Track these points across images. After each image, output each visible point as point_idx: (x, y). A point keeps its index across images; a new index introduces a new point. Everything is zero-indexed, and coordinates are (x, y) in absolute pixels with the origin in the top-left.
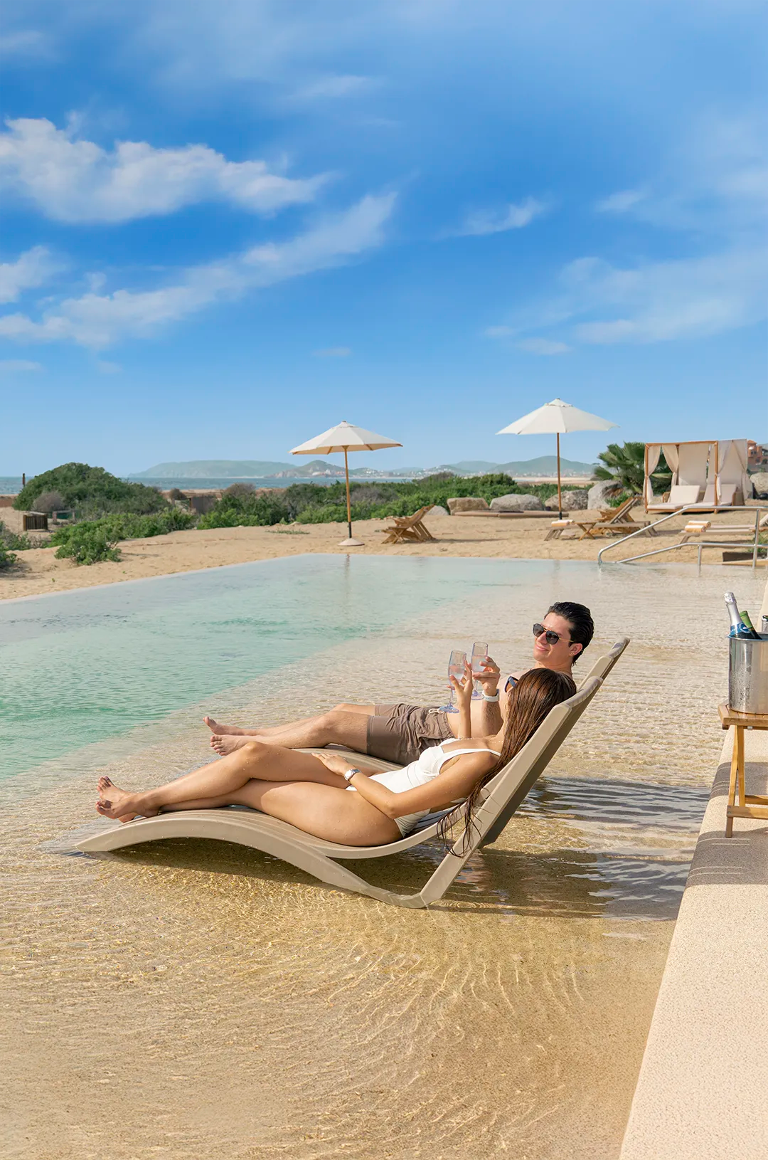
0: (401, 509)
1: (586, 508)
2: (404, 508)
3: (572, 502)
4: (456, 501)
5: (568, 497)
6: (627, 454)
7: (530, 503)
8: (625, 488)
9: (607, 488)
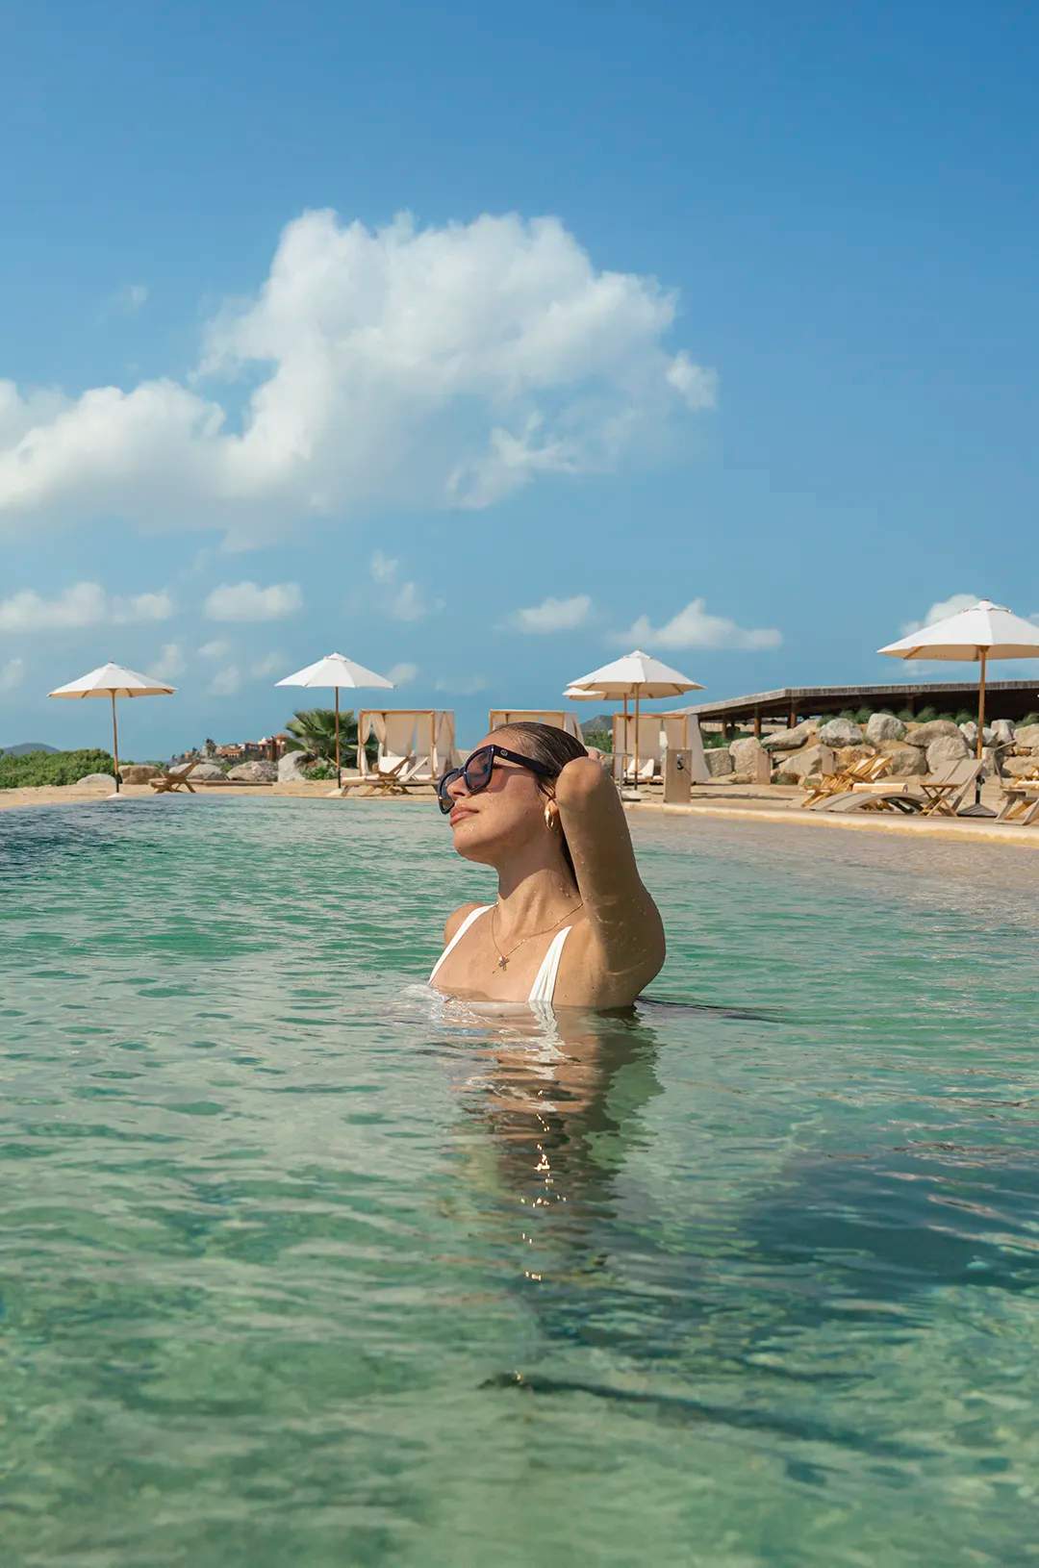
0: (60, 777)
1: (276, 780)
2: (63, 776)
3: (259, 774)
4: (129, 769)
5: (254, 768)
6: (317, 723)
7: (213, 773)
8: (320, 758)
9: (298, 760)
